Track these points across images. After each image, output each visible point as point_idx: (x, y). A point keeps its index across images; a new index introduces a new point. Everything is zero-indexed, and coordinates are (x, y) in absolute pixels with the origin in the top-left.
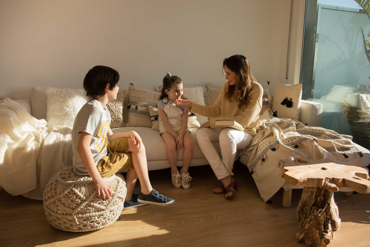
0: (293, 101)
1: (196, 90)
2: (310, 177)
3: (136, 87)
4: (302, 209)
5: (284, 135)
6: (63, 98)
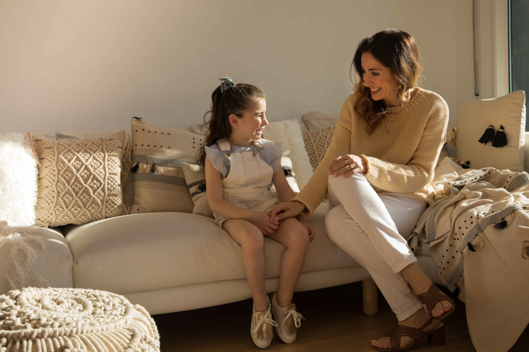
0: (508, 130)
1: (286, 126)
3: (148, 123)
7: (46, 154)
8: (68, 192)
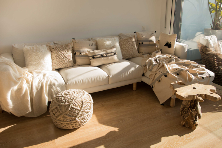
0: (172, 44)
1: (115, 39)
2: (189, 95)
3: (77, 40)
4: (183, 109)
5: (170, 67)
6: (35, 53)
7: (53, 50)
8: (62, 64)
